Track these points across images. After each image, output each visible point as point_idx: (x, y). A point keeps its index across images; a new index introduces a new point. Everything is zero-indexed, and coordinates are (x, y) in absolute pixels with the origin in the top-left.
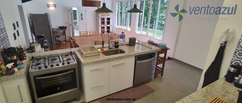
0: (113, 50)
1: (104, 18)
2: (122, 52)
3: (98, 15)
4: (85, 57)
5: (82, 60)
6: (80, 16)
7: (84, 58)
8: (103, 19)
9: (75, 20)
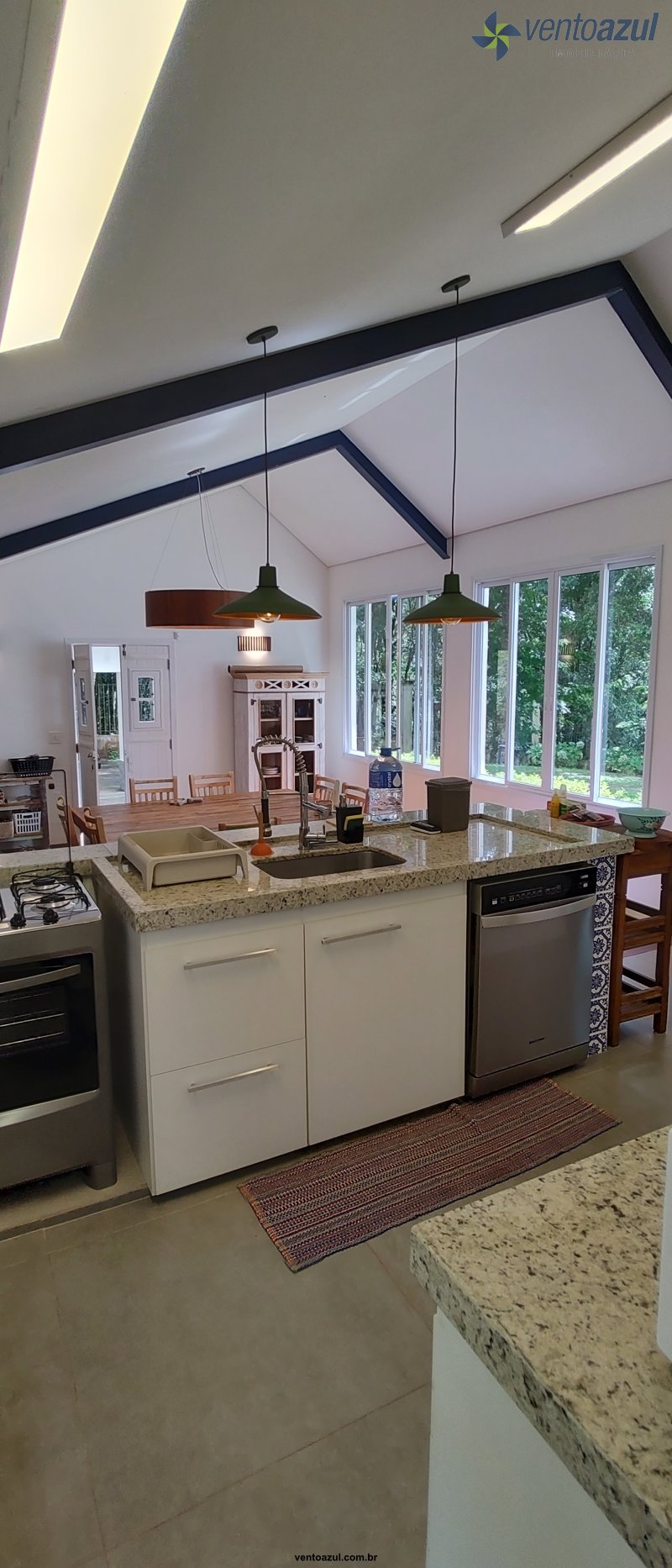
0: (328, 855)
1: (279, 702)
2: (382, 859)
3: (239, 687)
4: (154, 886)
5: (135, 901)
6: (136, 694)
7: (145, 890)
8: (271, 710)
9: (105, 738)
